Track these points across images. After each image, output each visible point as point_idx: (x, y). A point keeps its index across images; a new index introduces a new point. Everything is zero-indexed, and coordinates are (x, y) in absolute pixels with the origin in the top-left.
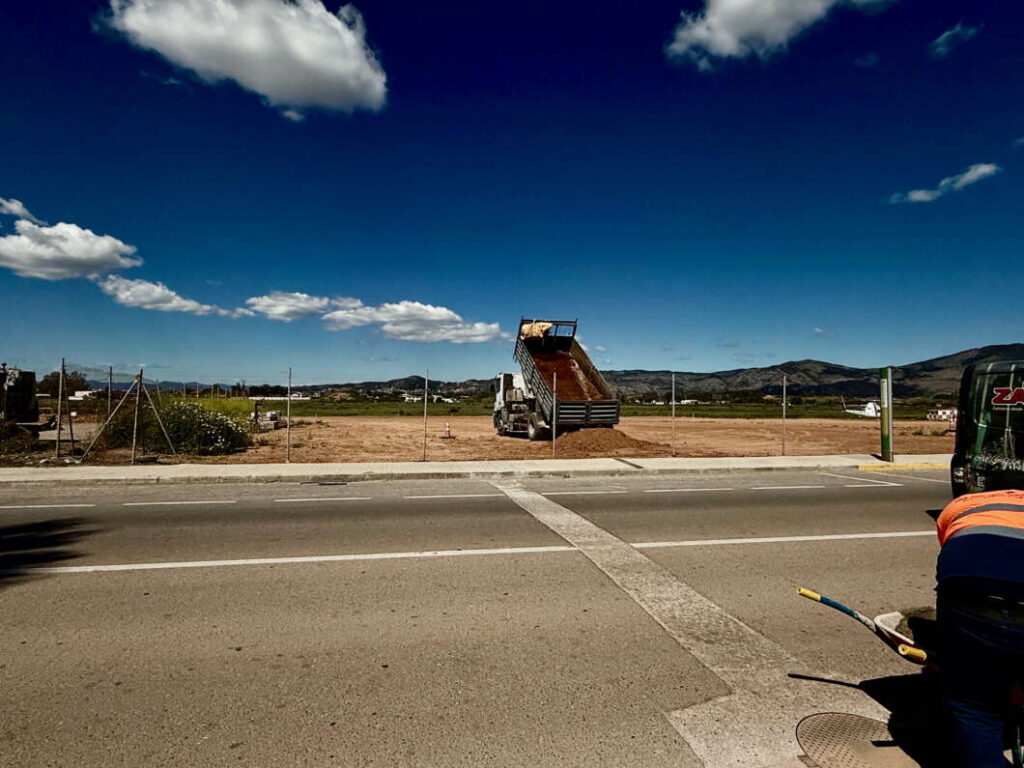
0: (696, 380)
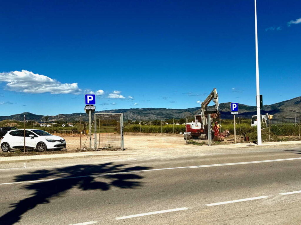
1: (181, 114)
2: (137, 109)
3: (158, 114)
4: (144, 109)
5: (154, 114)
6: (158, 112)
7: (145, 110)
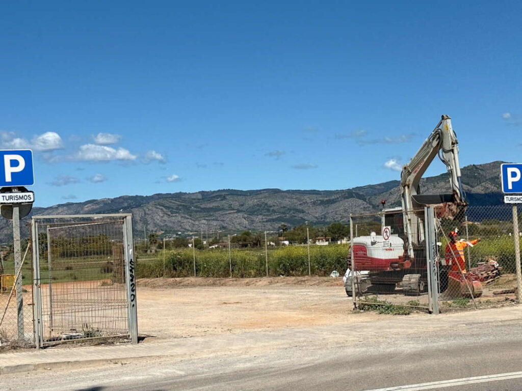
0: (322, 203)
1: (331, 208)
2: (178, 196)
3: (252, 212)
4: (202, 193)
5: (239, 211)
6: (251, 202)
7: (206, 196)
